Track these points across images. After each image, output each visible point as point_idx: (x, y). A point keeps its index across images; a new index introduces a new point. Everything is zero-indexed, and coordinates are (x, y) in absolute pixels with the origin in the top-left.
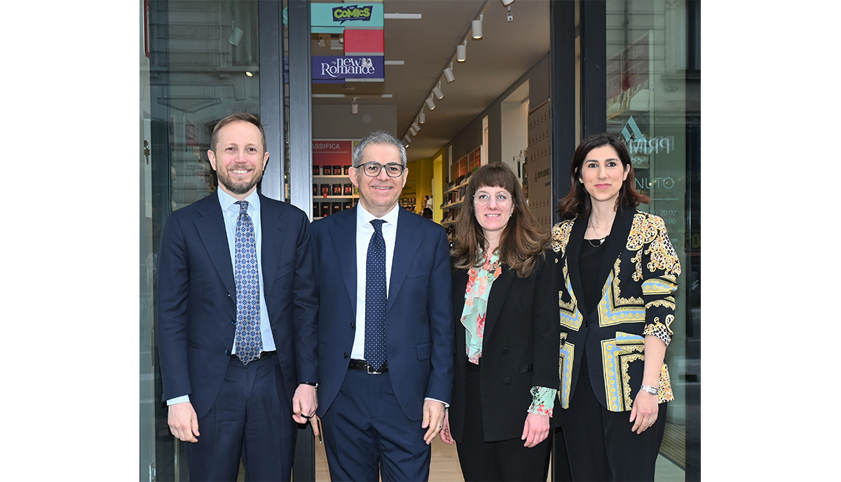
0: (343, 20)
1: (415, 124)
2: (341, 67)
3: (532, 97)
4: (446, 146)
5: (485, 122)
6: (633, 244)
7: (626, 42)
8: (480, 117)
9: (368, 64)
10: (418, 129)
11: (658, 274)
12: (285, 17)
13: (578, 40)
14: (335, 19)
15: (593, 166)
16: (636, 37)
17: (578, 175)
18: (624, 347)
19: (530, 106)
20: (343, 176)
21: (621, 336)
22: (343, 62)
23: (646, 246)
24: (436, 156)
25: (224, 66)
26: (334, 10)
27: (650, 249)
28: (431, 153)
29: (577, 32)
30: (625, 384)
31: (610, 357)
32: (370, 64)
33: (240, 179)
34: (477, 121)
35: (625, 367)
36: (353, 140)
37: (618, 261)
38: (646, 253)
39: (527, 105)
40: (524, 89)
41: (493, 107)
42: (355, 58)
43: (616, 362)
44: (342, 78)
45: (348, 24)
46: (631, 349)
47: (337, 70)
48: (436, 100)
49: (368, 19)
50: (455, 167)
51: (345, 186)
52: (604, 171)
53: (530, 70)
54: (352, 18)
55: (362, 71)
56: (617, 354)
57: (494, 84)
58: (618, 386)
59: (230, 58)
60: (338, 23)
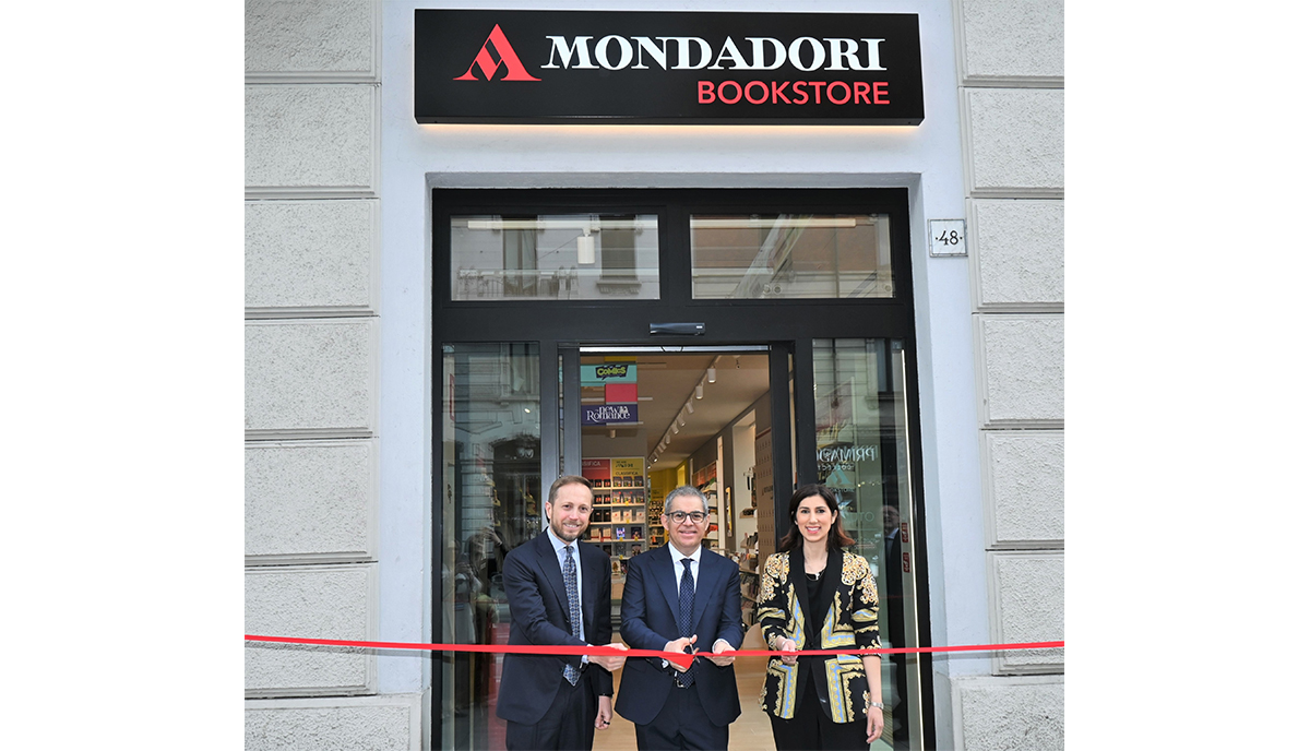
0: (604, 377)
1: (662, 444)
2: (602, 414)
3: (757, 422)
4: (688, 459)
5: (720, 441)
6: (847, 579)
7: (835, 383)
8: (716, 436)
9: (624, 411)
10: (665, 447)
11: (869, 606)
12: (561, 377)
13: (791, 382)
14: (598, 376)
15: (805, 512)
16: (842, 378)
17: (794, 518)
18: (844, 666)
19: (756, 429)
20: (603, 488)
21: (843, 658)
22: (605, 410)
23: (858, 582)
24: (680, 466)
25: (507, 395)
26: (597, 369)
27: (862, 585)
28: (674, 464)
29: (791, 376)
30: (847, 698)
31: (833, 674)
32: (627, 411)
33: (571, 532)
34: (713, 439)
35: (846, 683)
36: (611, 459)
37: (838, 594)
38: (859, 588)
39: (754, 428)
40: (751, 416)
41: (726, 430)
42: (614, 407)
43: (839, 678)
44: (604, 422)
45: (608, 379)
46: (850, 667)
47: (600, 416)
48: (679, 426)
49: (624, 375)
50: (695, 477)
51: (605, 496)
52: (814, 517)
53: (756, 402)
54: (612, 375)
55: (619, 416)
56: (839, 672)
57: (727, 412)
58: (842, 700)
59: (509, 389)
60: (600, 379)
